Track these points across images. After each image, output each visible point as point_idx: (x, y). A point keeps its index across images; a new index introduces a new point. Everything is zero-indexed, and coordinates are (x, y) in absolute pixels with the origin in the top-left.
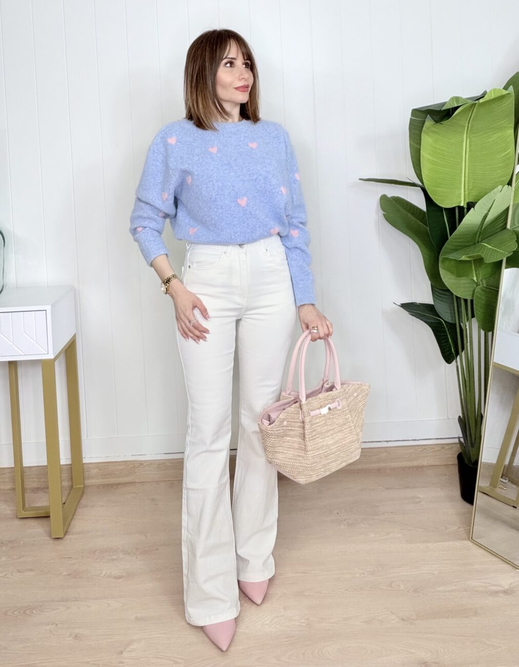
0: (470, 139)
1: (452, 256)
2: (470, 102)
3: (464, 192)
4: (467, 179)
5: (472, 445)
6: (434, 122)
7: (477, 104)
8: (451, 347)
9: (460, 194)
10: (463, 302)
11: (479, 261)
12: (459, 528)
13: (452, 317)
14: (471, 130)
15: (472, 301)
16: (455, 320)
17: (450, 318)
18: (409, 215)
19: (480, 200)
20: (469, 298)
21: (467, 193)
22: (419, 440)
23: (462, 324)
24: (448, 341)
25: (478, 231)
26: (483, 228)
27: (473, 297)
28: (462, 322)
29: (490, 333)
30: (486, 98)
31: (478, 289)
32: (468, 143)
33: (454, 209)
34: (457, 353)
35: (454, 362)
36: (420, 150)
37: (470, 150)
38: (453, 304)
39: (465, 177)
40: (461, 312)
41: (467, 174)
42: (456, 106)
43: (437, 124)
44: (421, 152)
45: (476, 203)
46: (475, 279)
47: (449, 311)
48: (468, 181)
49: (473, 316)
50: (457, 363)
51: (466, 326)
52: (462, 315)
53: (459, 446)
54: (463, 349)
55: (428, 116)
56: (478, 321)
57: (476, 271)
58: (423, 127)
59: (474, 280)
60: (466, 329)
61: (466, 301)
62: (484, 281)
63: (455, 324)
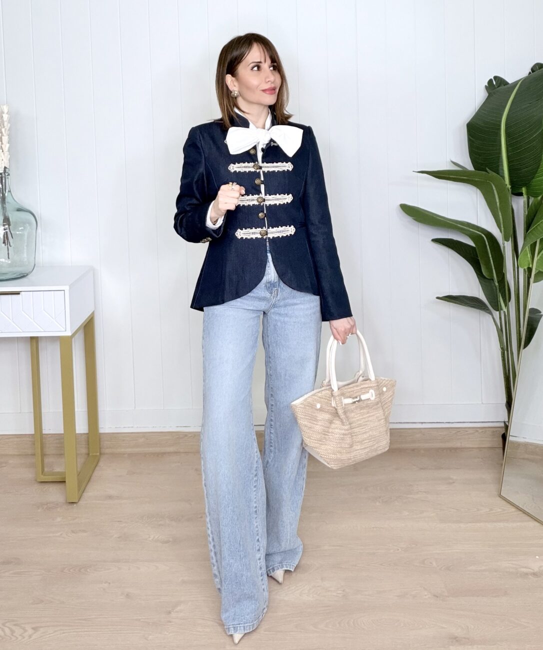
22: (453, 423)
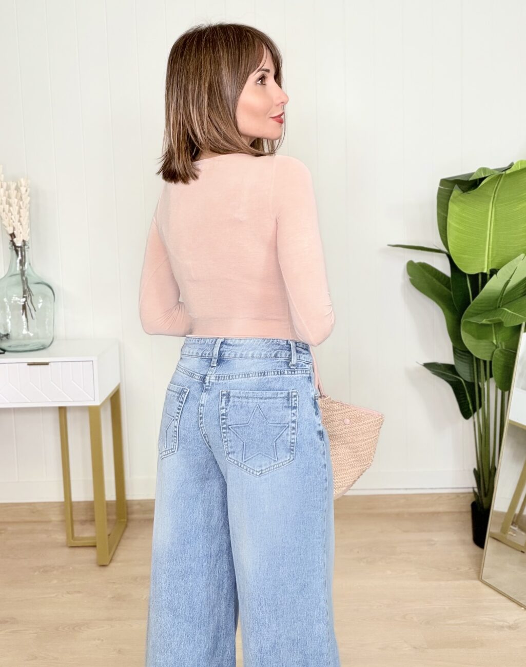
0: (495, 209)
1: (474, 320)
2: (497, 173)
3: (488, 258)
4: (491, 247)
5: (486, 495)
6: (462, 192)
7: (503, 176)
8: (468, 404)
9: (484, 261)
10: (482, 364)
11: (499, 324)
12: (470, 569)
13: (471, 376)
14: (497, 200)
15: (491, 362)
16: (474, 379)
17: (469, 378)
18: (434, 280)
19: (502, 267)
20: (488, 360)
21: (490, 260)
23: (480, 383)
24: (466, 399)
25: (499, 296)
26: (504, 294)
27: (492, 359)
28: (481, 382)
29: (507, 393)
30: (513, 169)
31: (497, 351)
32: (493, 213)
33: (477, 275)
34: (475, 410)
35: (471, 419)
36: (446, 218)
37: (495, 219)
38: (473, 364)
39: (489, 245)
40: (480, 372)
41: (491, 242)
42: (483, 176)
43: (465, 193)
44: (448, 220)
45: (499, 270)
46: (495, 341)
47: (468, 371)
48: (492, 249)
49: (491, 376)
50: (474, 418)
51: (484, 385)
52: (481, 376)
53: (473, 495)
54: (480, 406)
55: (456, 186)
56: (496, 381)
57: (496, 335)
58: (450, 196)
59: (494, 344)
60: (484, 389)
61: (485, 362)
62: (503, 343)
63: (473, 384)
